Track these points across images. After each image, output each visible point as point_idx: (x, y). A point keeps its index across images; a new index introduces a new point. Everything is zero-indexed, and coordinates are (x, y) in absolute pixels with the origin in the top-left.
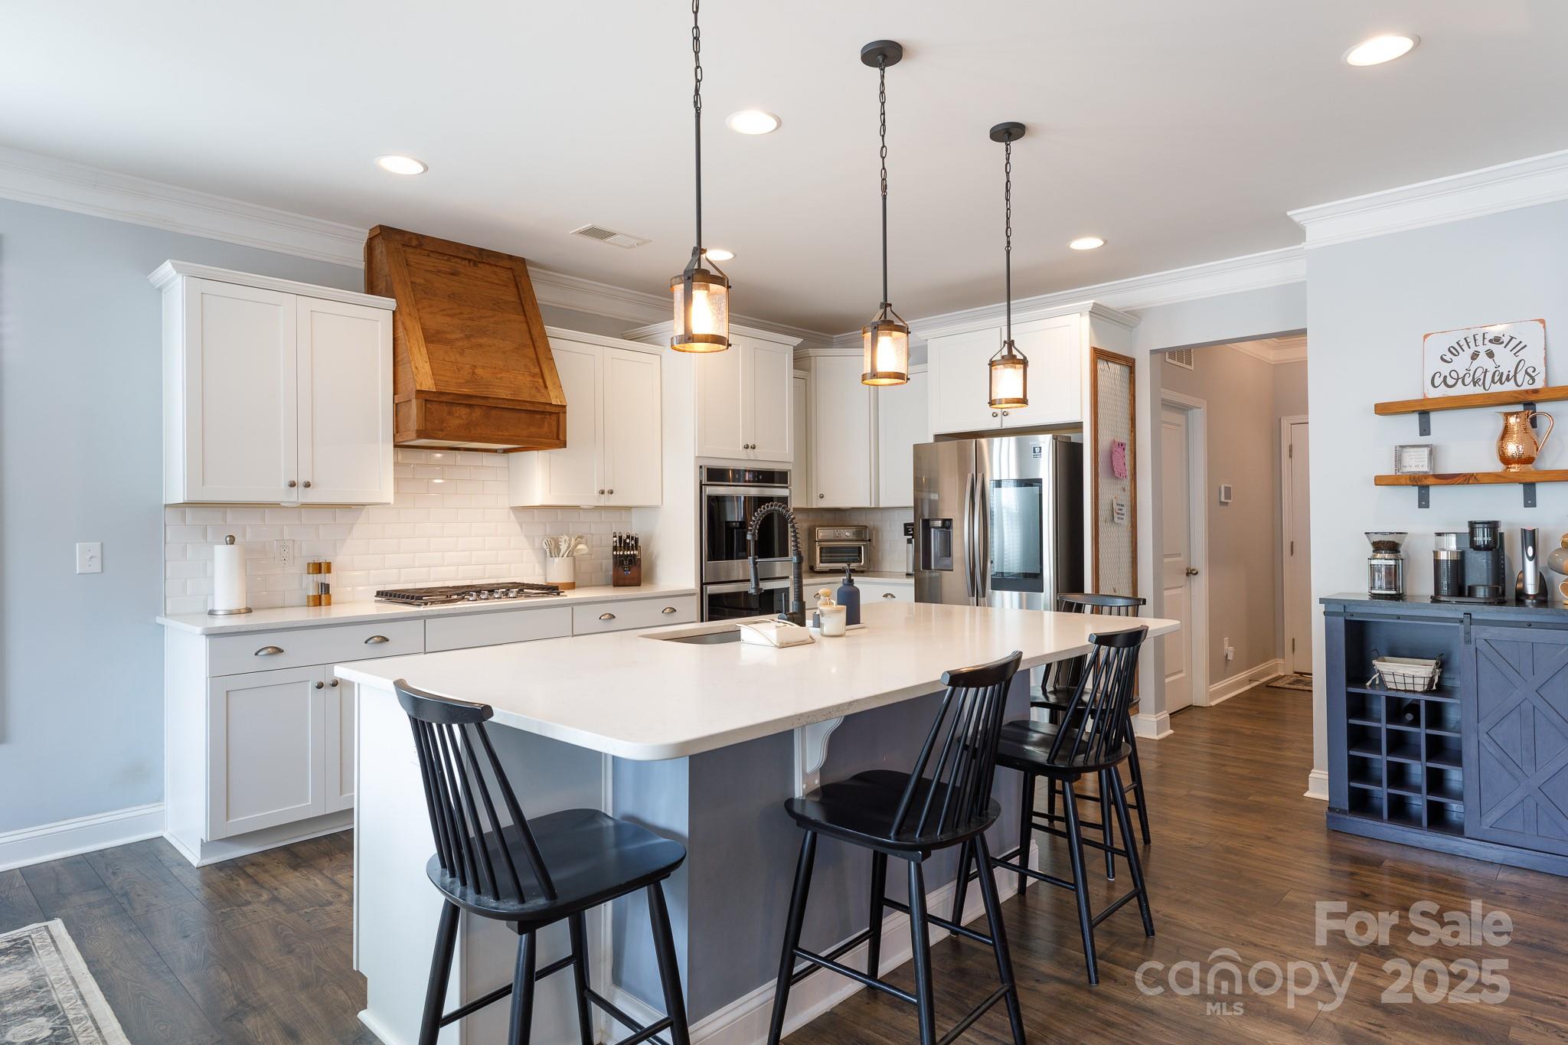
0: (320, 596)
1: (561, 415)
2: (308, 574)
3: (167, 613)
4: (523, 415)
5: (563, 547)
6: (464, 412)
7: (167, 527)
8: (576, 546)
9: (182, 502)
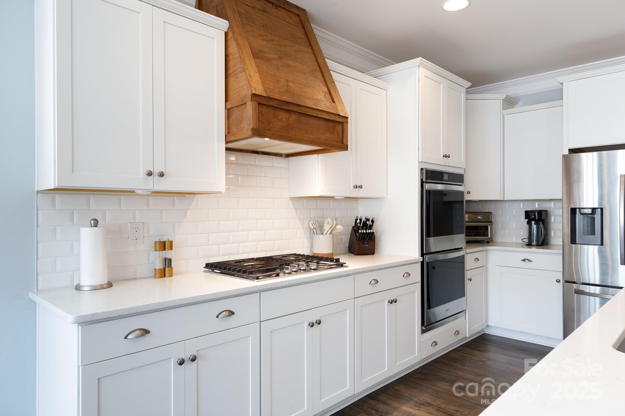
0: (164, 269)
1: (345, 124)
2: (156, 250)
3: (39, 288)
4: (322, 122)
5: (327, 228)
6: (284, 117)
7: (39, 211)
8: (335, 226)
9: (53, 187)
